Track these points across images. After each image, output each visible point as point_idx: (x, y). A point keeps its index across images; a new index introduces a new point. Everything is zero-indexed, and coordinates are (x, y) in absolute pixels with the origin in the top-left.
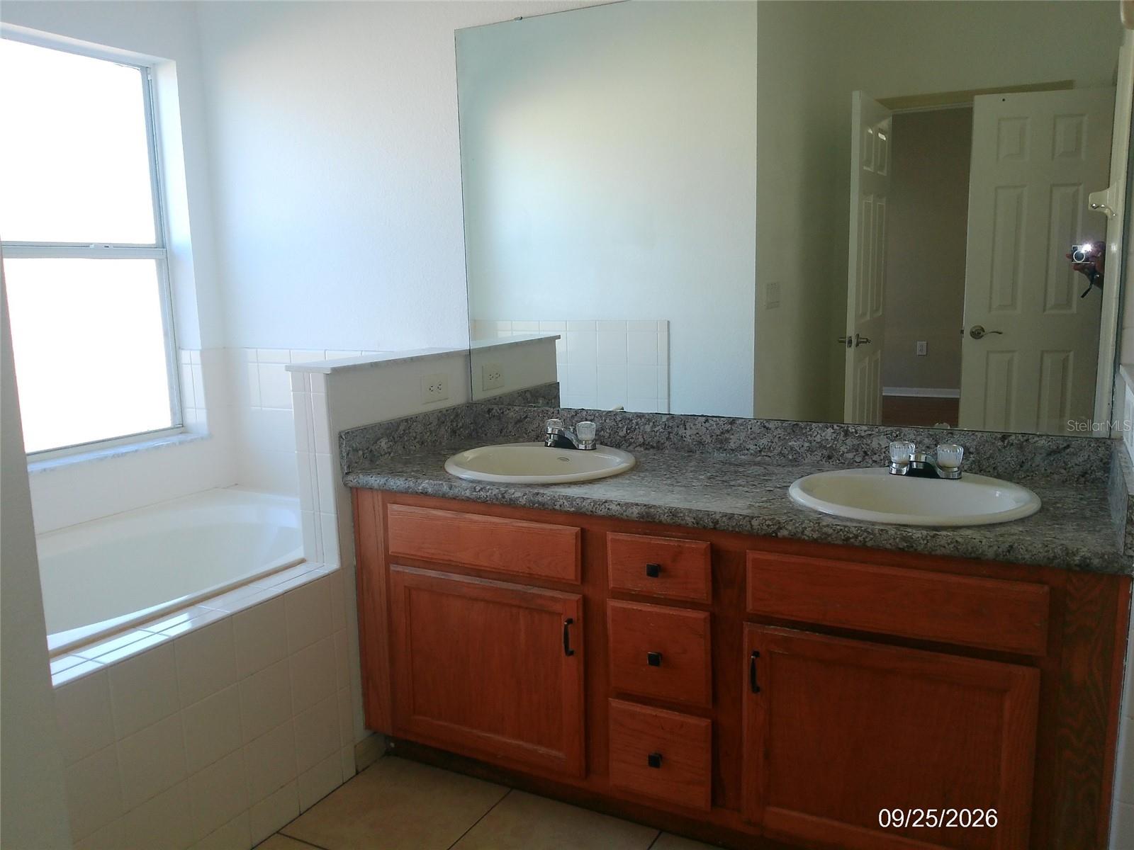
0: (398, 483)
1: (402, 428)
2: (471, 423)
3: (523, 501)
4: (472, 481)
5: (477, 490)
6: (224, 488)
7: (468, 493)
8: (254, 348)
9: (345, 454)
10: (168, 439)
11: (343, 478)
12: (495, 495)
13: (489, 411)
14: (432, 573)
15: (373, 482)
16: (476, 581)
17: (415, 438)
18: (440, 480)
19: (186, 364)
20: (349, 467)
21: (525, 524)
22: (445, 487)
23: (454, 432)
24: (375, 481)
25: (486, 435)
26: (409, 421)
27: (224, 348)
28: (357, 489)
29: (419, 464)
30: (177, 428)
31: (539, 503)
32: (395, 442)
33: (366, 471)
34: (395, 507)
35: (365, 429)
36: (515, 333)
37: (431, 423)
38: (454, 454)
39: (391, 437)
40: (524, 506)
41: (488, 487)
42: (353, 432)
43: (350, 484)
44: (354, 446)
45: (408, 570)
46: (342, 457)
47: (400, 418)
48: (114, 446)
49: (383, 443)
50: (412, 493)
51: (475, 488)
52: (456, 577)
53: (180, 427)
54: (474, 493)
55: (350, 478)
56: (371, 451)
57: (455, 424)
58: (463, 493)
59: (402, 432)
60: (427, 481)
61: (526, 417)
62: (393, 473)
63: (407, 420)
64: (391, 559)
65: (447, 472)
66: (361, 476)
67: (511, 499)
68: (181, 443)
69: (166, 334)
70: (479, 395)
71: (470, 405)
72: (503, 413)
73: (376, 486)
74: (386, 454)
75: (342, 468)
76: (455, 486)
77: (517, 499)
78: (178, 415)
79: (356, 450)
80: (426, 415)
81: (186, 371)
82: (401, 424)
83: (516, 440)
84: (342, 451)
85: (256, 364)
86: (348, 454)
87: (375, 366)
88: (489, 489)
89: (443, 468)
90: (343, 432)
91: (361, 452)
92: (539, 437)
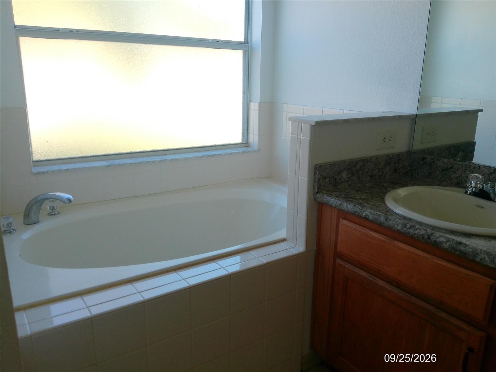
0: (348, 206)
1: (359, 165)
2: (409, 166)
3: (446, 246)
4: (405, 218)
5: (408, 227)
6: (262, 179)
7: (399, 227)
8: (286, 104)
9: (317, 180)
10: (238, 149)
11: (314, 195)
12: (422, 235)
13: (424, 159)
14: (364, 274)
15: (332, 202)
16: (396, 291)
17: (367, 173)
18: (379, 211)
19: (252, 110)
20: (318, 189)
21: (444, 263)
22: (382, 218)
23: (395, 170)
24: (333, 201)
25: (418, 175)
26: (365, 161)
27: (272, 102)
28: (322, 204)
29: (366, 193)
30: (245, 143)
31: (461, 251)
32: (353, 175)
33: (329, 193)
34: (345, 222)
35: (333, 164)
36: (444, 106)
37: (380, 164)
38: (394, 189)
39: (351, 171)
40: (446, 250)
41: (417, 227)
42: (324, 166)
43: (318, 200)
44: (324, 174)
45: (348, 266)
46: (315, 182)
47: (358, 158)
48: (208, 151)
49: (344, 175)
50: (357, 216)
51: (406, 225)
52: (380, 282)
53: (246, 143)
54: (405, 229)
55: (318, 196)
56: (335, 179)
57: (397, 165)
58: (395, 226)
59: (359, 168)
60: (369, 210)
61: (452, 167)
62: (348, 198)
63: (363, 160)
64: (338, 255)
65: (385, 205)
66: (325, 197)
67: (435, 242)
68: (243, 152)
69: (244, 93)
70: (417, 146)
71: (410, 153)
72: (434, 162)
73: (334, 205)
74: (345, 181)
75: (314, 188)
76: (390, 219)
77: (441, 243)
78: (245, 138)
79: (325, 178)
80: (377, 157)
81: (252, 113)
82: (359, 162)
83: (440, 183)
84: (315, 177)
85: (286, 113)
86: (319, 180)
87: (346, 122)
88: (417, 229)
89: (383, 200)
90: (318, 164)
91: (328, 180)
92: (461, 184)
